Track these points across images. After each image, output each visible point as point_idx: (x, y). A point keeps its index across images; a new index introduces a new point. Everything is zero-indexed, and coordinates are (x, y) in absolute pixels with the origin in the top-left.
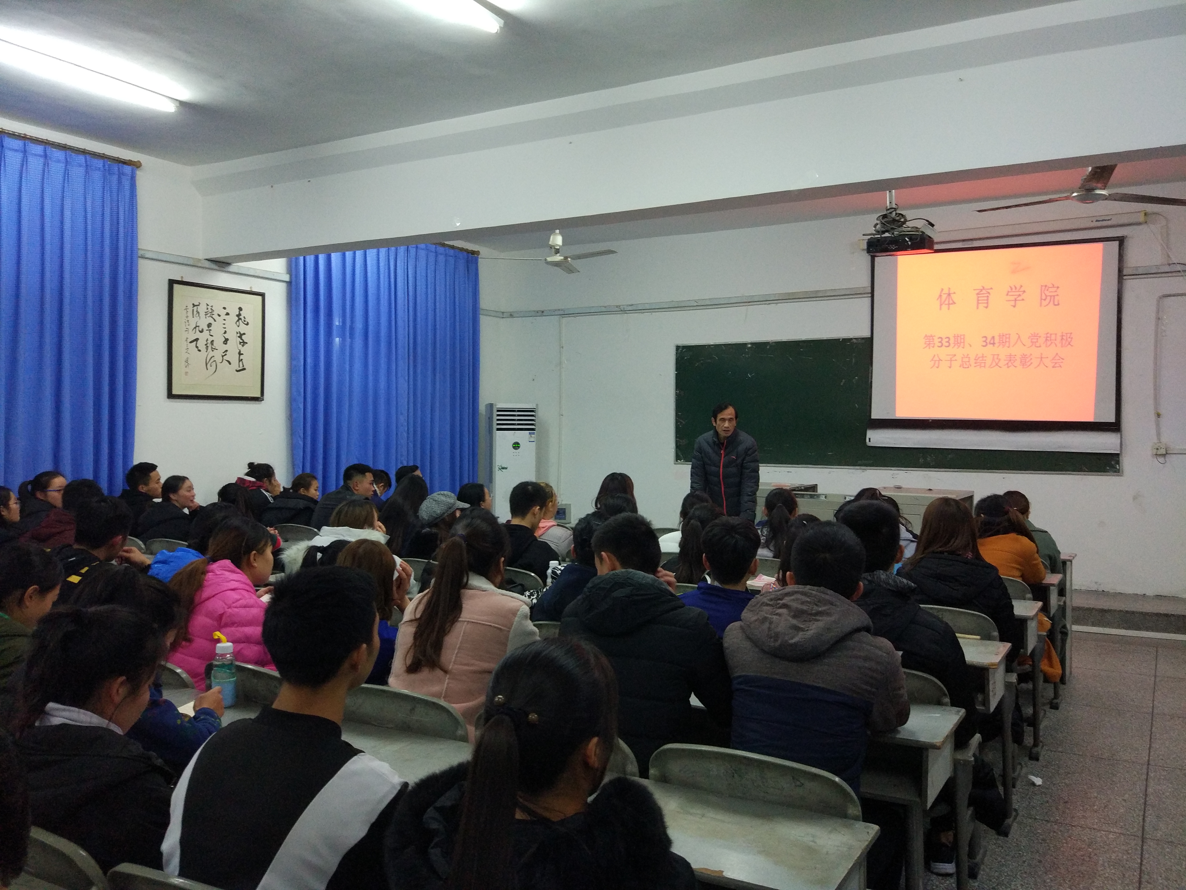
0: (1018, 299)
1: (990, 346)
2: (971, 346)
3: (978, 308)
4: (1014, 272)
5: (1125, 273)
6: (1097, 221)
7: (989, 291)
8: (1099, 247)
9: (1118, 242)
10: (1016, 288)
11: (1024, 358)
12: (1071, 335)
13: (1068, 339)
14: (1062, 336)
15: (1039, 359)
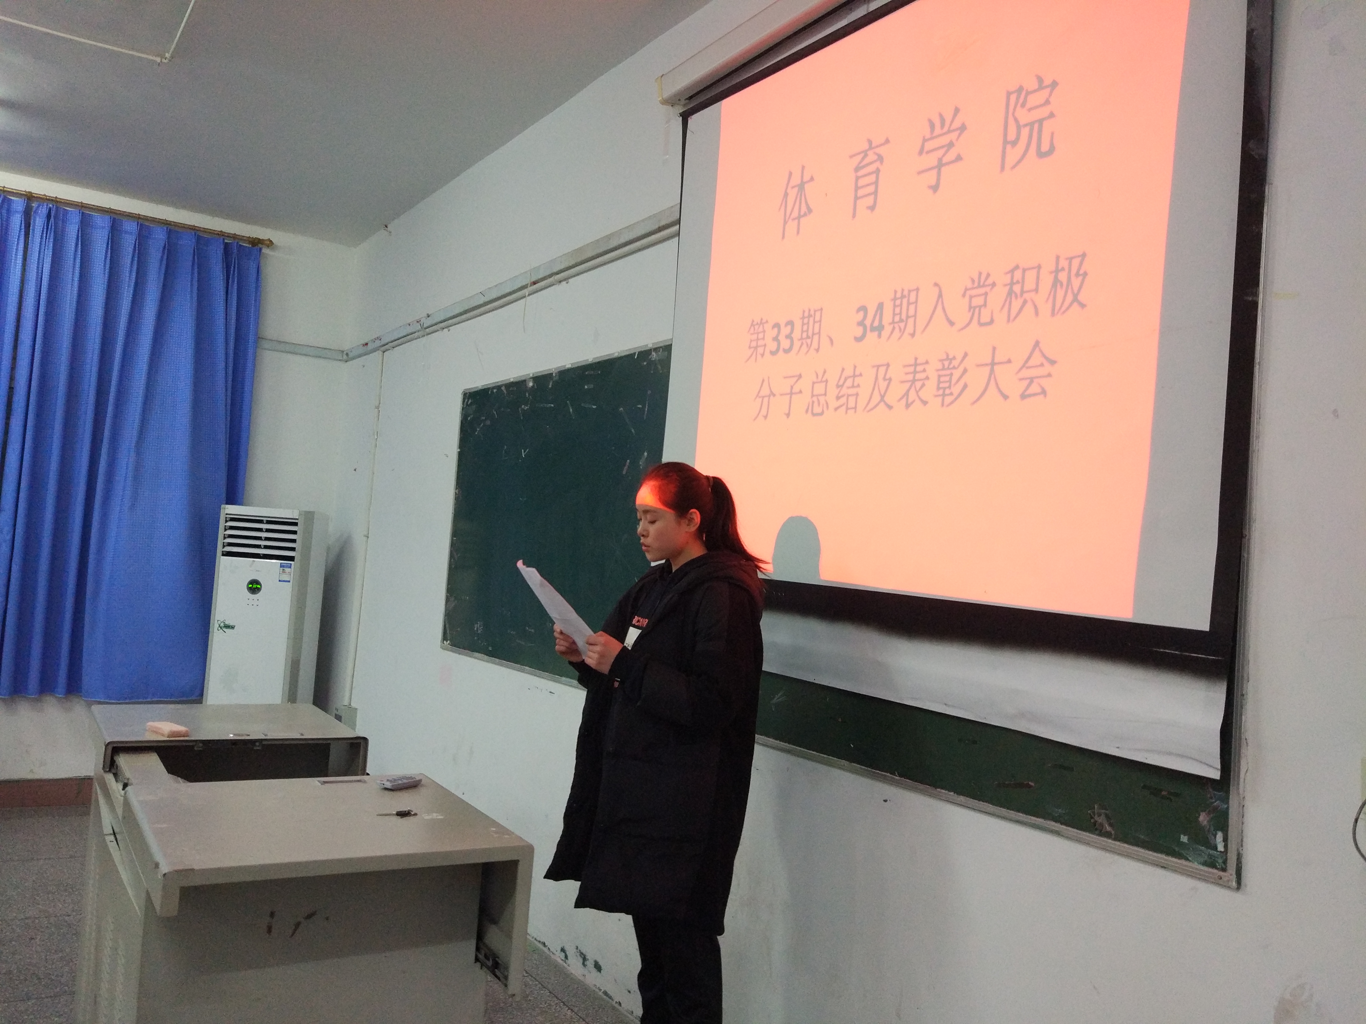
0: (945, 159)
1: (872, 338)
2: (832, 342)
3: (855, 214)
7: (880, 150)
10: (943, 124)
11: (948, 368)
12: (1081, 264)
13: (1073, 278)
14: (1057, 271)
15: (988, 369)
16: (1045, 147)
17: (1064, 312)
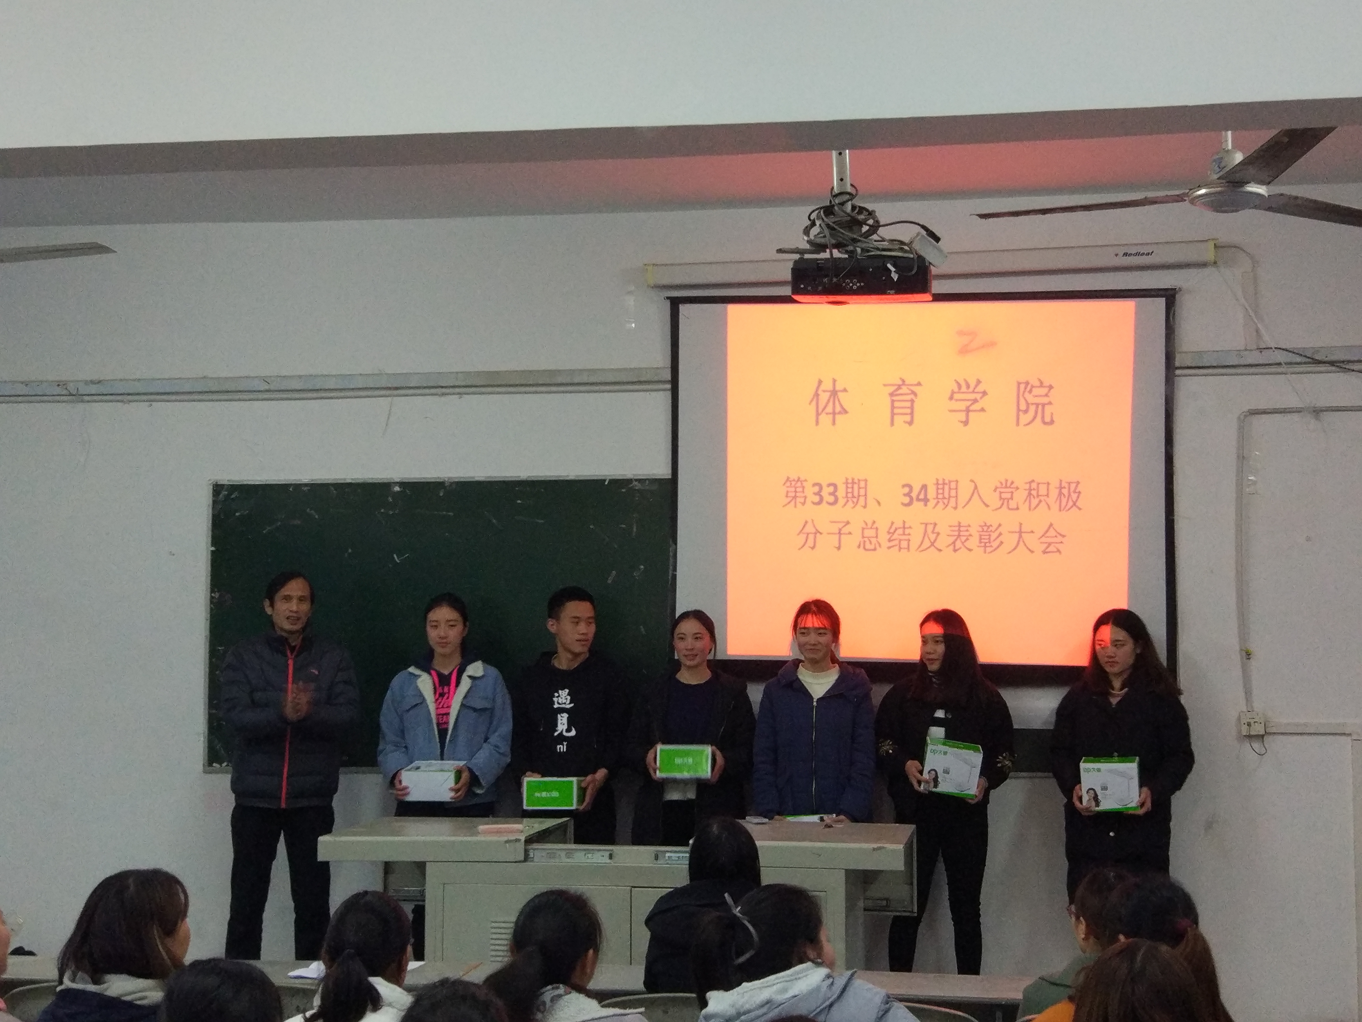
0: (972, 408)
1: (917, 505)
2: (879, 503)
3: (892, 423)
4: (964, 351)
5: (1177, 364)
6: (1125, 254)
7: (913, 388)
8: (1129, 305)
9: (1163, 300)
10: (968, 386)
11: (986, 531)
12: (1077, 486)
13: (1072, 494)
14: (1061, 488)
15: (1017, 535)
16: (1047, 419)
17: (1069, 509)
